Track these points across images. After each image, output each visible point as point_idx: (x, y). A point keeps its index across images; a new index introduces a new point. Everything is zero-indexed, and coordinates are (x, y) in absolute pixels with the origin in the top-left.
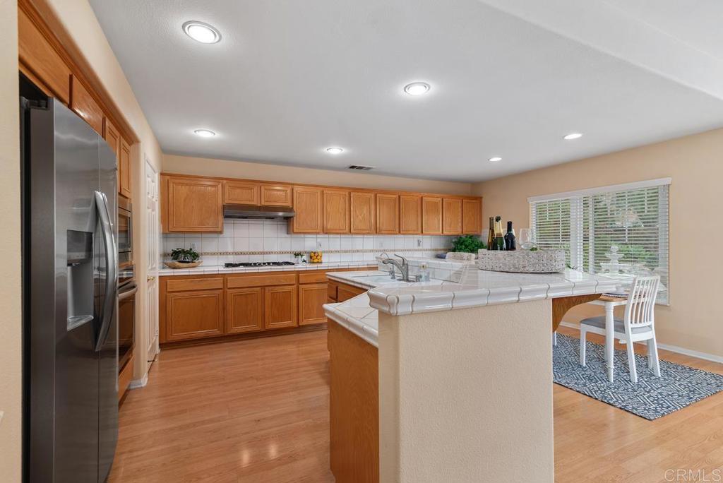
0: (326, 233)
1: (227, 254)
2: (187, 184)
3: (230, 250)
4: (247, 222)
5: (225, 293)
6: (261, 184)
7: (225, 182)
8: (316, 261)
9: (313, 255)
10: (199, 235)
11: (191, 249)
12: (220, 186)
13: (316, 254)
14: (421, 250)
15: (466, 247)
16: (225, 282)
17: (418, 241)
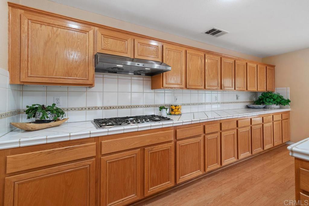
0: (188, 89)
1: (96, 108)
2: (49, 24)
3: (99, 104)
4: (116, 77)
5: (98, 162)
6: (134, 37)
7: (96, 28)
8: (177, 113)
9: (174, 108)
10: (65, 88)
11: (54, 105)
12: (91, 32)
13: (177, 107)
14: (238, 102)
15: (274, 100)
16: (99, 147)
17: (237, 95)
